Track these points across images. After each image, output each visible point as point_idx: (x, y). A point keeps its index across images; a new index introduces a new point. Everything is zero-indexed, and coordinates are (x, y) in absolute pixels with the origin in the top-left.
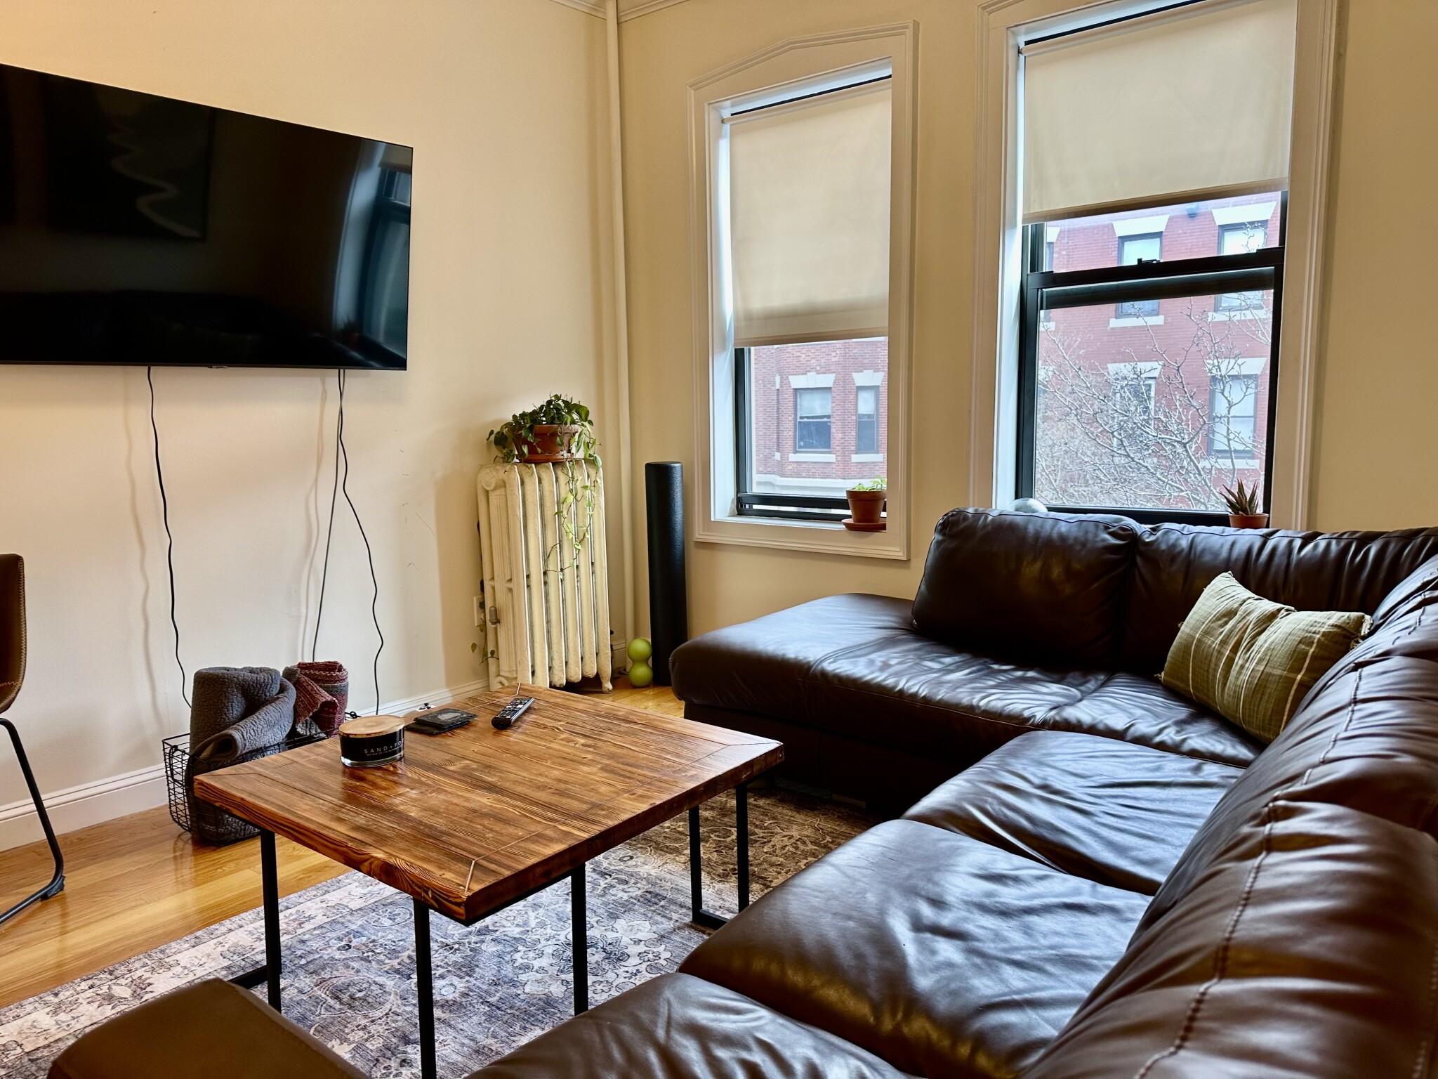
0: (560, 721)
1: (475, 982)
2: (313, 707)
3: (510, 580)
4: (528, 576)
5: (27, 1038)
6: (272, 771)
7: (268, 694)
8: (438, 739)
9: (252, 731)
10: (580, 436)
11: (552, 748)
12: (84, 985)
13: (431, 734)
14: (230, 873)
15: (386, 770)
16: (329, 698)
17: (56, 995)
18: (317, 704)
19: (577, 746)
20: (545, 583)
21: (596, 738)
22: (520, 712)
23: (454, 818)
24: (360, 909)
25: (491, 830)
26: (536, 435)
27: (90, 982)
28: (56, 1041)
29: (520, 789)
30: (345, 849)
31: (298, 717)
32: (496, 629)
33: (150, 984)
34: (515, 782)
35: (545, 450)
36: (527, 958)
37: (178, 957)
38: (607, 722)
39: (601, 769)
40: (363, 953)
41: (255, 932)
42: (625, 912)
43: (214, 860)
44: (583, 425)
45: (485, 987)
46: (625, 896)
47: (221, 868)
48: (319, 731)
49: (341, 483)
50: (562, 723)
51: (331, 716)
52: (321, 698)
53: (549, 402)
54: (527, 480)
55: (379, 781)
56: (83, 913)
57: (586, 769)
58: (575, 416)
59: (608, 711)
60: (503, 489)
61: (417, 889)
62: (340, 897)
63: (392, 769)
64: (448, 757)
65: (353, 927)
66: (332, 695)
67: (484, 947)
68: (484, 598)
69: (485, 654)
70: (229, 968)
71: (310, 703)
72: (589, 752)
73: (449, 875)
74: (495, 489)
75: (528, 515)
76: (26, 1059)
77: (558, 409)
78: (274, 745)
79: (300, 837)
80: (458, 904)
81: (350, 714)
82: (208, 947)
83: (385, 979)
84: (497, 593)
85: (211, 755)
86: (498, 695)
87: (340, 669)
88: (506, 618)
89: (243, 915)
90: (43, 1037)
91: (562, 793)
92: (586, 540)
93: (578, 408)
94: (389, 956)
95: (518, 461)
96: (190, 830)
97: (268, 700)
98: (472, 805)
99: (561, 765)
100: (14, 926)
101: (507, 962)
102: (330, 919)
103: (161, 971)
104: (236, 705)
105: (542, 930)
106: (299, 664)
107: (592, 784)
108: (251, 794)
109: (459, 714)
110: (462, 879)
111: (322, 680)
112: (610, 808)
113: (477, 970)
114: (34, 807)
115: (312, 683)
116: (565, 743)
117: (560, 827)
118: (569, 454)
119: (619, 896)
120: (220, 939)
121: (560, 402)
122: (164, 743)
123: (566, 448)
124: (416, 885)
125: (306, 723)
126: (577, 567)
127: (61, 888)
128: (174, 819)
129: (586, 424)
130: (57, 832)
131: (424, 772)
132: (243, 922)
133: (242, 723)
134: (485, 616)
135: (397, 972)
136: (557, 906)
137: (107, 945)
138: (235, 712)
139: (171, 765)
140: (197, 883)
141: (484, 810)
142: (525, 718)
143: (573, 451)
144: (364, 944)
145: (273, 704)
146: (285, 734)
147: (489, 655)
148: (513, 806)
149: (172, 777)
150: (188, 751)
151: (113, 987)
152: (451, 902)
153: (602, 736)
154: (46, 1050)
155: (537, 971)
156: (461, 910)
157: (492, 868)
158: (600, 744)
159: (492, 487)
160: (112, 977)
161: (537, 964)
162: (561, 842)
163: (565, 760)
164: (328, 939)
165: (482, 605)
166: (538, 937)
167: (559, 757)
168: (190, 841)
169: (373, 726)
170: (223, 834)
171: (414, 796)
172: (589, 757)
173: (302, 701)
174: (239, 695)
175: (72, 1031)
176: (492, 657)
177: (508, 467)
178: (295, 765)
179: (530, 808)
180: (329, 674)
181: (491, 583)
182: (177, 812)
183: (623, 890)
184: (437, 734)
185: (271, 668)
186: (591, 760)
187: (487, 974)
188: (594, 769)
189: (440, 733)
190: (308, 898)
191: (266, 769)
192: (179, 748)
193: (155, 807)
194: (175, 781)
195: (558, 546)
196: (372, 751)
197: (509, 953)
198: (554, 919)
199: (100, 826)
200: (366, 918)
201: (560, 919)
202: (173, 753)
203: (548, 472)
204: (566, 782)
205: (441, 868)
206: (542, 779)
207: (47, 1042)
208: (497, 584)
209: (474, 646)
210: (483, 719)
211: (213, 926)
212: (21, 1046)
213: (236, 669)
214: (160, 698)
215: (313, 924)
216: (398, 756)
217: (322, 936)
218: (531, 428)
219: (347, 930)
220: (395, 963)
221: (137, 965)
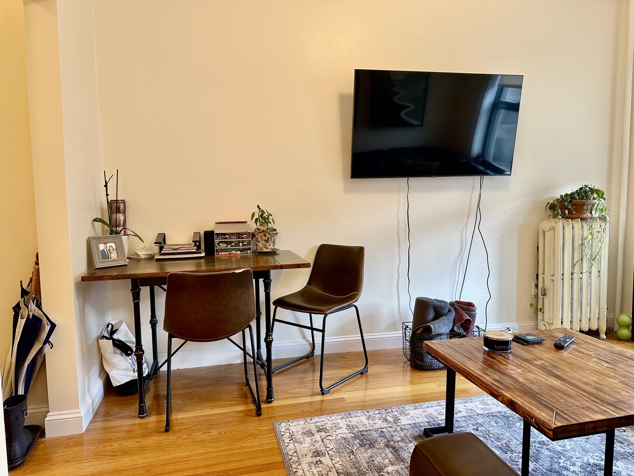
0: (591, 352)
1: (539, 466)
2: (461, 321)
3: (553, 275)
4: (563, 274)
5: (360, 425)
6: (454, 346)
7: (444, 312)
8: (526, 347)
9: (438, 326)
10: (597, 205)
11: (588, 365)
12: (377, 412)
13: (523, 344)
14: (426, 383)
15: (504, 356)
16: (469, 318)
17: (368, 412)
18: (463, 319)
19: (604, 366)
20: (572, 279)
21: (614, 365)
22: (569, 343)
23: (542, 387)
24: (481, 414)
25: (563, 399)
26: (573, 205)
27: (379, 411)
28: (369, 430)
29: (574, 381)
30: (491, 388)
31: (455, 324)
32: (543, 298)
33: (400, 419)
34: (570, 377)
35: (577, 213)
36: (566, 464)
37: (409, 412)
38: (619, 358)
39: (620, 382)
40: (484, 435)
41: (438, 411)
42: (622, 458)
43: (419, 376)
44: (599, 200)
45: (545, 471)
46: (622, 450)
47: (422, 380)
48: (463, 331)
49: (477, 225)
50: (592, 353)
51: (468, 326)
52: (465, 317)
53: (581, 189)
54: (566, 227)
55: (502, 361)
56: (375, 383)
57: (610, 380)
58: (595, 196)
59: (619, 352)
60: (553, 231)
61: (527, 416)
62: (472, 406)
63: (507, 356)
64: (533, 357)
65: (479, 421)
66: (469, 316)
67: (542, 451)
68: (538, 282)
69: (537, 310)
70: (428, 422)
71: (460, 319)
72: (612, 372)
73: (543, 414)
74: (548, 231)
75: (565, 244)
76: (360, 433)
77: (586, 192)
78: (446, 334)
79: (469, 377)
80: (550, 430)
81: (476, 326)
82: (420, 411)
83: (495, 450)
84: (546, 280)
85: (422, 333)
86: (554, 332)
87: (474, 306)
88: (549, 293)
89: (433, 402)
90: (365, 427)
91: (598, 389)
92: (596, 259)
93: (597, 191)
94: (496, 440)
95: (561, 217)
96: (410, 360)
97: (443, 314)
98: (550, 383)
99: (595, 375)
100: (353, 381)
101: (556, 462)
102: (468, 415)
103: (403, 415)
104: (431, 315)
105: (574, 452)
106: (456, 301)
107: (616, 389)
108: (447, 354)
109: (536, 338)
110: (551, 418)
111: (466, 309)
112: (629, 404)
113: (540, 460)
114: (360, 338)
115: (461, 310)
116: (596, 364)
117: (600, 406)
118: (591, 215)
119: (618, 449)
120: (424, 409)
121: (587, 188)
122: (403, 324)
123: (589, 211)
124: (526, 414)
125: (458, 327)
126: (590, 272)
127: (367, 371)
128: (404, 355)
129: (601, 199)
130: (367, 349)
131: (523, 362)
132: (433, 405)
133: (434, 322)
134: (538, 291)
135: (500, 448)
136: (581, 443)
137: (384, 398)
138: (431, 317)
139: (405, 333)
140: (412, 383)
141: (556, 387)
142: (570, 346)
143: (593, 212)
144: (484, 431)
145: (446, 316)
146: (450, 330)
147: (539, 310)
148: (571, 389)
149: (405, 337)
150: (411, 328)
151: (387, 416)
152: (545, 427)
153: (618, 364)
154: (366, 433)
155: (572, 472)
156: (551, 433)
157: (565, 417)
158: (617, 369)
159: (548, 229)
160: (386, 412)
161: (572, 468)
162: (602, 414)
163: (597, 372)
164: (468, 423)
165: (537, 286)
166: (572, 455)
167: (594, 370)
168: (410, 365)
169: (498, 335)
170: (423, 366)
171: (519, 372)
172: (612, 374)
173: (457, 317)
174: (433, 310)
175: (374, 428)
176: (540, 311)
177: (557, 221)
178: (464, 346)
179: (581, 392)
180: (468, 307)
181: (543, 276)
182: (406, 352)
183: (620, 447)
184: (526, 345)
185: (445, 301)
186: (613, 376)
187: (545, 465)
188: (616, 381)
189: (528, 345)
190: (459, 403)
191: (452, 345)
192: (409, 327)
193: (397, 348)
194: (406, 339)
195: (580, 260)
196: (498, 346)
197: (556, 458)
198: (580, 449)
199: (377, 351)
200: (484, 419)
201: (584, 450)
202: (406, 328)
203: (577, 224)
204: (600, 384)
205: (539, 410)
206: (586, 380)
207: (366, 429)
208: (546, 276)
209: (531, 305)
210: (548, 342)
211: (421, 403)
212: (358, 428)
213: (431, 299)
214: (400, 305)
215: (462, 414)
216: (509, 351)
217: (465, 421)
218: (570, 202)
219: (476, 422)
220: (499, 444)
221: (394, 410)
